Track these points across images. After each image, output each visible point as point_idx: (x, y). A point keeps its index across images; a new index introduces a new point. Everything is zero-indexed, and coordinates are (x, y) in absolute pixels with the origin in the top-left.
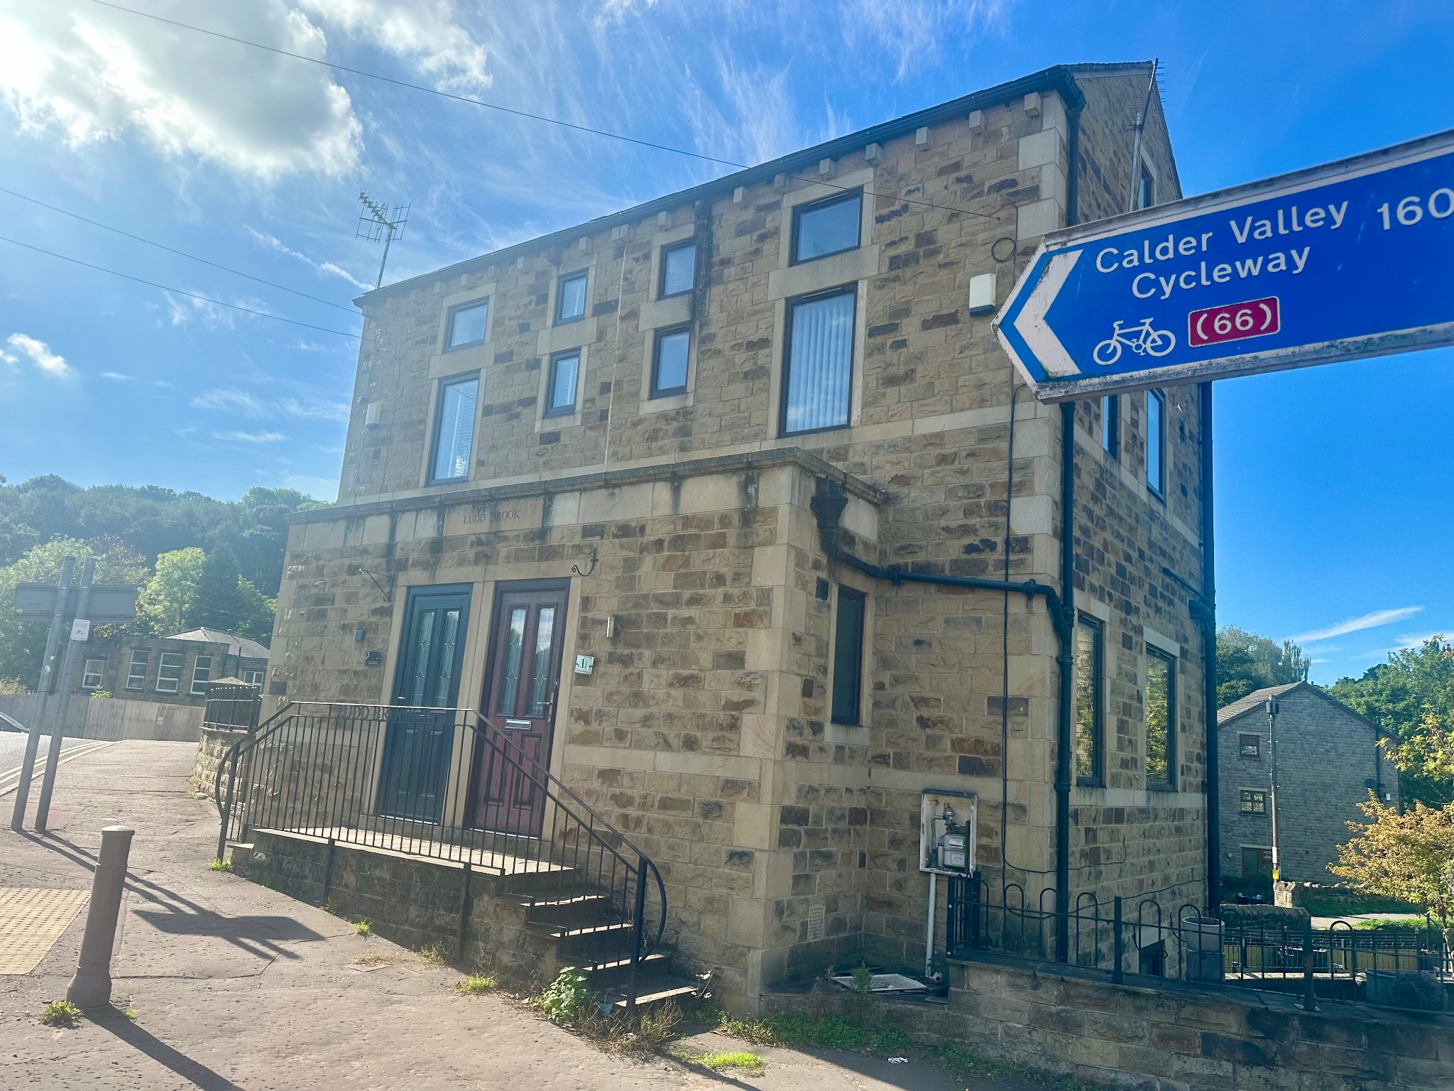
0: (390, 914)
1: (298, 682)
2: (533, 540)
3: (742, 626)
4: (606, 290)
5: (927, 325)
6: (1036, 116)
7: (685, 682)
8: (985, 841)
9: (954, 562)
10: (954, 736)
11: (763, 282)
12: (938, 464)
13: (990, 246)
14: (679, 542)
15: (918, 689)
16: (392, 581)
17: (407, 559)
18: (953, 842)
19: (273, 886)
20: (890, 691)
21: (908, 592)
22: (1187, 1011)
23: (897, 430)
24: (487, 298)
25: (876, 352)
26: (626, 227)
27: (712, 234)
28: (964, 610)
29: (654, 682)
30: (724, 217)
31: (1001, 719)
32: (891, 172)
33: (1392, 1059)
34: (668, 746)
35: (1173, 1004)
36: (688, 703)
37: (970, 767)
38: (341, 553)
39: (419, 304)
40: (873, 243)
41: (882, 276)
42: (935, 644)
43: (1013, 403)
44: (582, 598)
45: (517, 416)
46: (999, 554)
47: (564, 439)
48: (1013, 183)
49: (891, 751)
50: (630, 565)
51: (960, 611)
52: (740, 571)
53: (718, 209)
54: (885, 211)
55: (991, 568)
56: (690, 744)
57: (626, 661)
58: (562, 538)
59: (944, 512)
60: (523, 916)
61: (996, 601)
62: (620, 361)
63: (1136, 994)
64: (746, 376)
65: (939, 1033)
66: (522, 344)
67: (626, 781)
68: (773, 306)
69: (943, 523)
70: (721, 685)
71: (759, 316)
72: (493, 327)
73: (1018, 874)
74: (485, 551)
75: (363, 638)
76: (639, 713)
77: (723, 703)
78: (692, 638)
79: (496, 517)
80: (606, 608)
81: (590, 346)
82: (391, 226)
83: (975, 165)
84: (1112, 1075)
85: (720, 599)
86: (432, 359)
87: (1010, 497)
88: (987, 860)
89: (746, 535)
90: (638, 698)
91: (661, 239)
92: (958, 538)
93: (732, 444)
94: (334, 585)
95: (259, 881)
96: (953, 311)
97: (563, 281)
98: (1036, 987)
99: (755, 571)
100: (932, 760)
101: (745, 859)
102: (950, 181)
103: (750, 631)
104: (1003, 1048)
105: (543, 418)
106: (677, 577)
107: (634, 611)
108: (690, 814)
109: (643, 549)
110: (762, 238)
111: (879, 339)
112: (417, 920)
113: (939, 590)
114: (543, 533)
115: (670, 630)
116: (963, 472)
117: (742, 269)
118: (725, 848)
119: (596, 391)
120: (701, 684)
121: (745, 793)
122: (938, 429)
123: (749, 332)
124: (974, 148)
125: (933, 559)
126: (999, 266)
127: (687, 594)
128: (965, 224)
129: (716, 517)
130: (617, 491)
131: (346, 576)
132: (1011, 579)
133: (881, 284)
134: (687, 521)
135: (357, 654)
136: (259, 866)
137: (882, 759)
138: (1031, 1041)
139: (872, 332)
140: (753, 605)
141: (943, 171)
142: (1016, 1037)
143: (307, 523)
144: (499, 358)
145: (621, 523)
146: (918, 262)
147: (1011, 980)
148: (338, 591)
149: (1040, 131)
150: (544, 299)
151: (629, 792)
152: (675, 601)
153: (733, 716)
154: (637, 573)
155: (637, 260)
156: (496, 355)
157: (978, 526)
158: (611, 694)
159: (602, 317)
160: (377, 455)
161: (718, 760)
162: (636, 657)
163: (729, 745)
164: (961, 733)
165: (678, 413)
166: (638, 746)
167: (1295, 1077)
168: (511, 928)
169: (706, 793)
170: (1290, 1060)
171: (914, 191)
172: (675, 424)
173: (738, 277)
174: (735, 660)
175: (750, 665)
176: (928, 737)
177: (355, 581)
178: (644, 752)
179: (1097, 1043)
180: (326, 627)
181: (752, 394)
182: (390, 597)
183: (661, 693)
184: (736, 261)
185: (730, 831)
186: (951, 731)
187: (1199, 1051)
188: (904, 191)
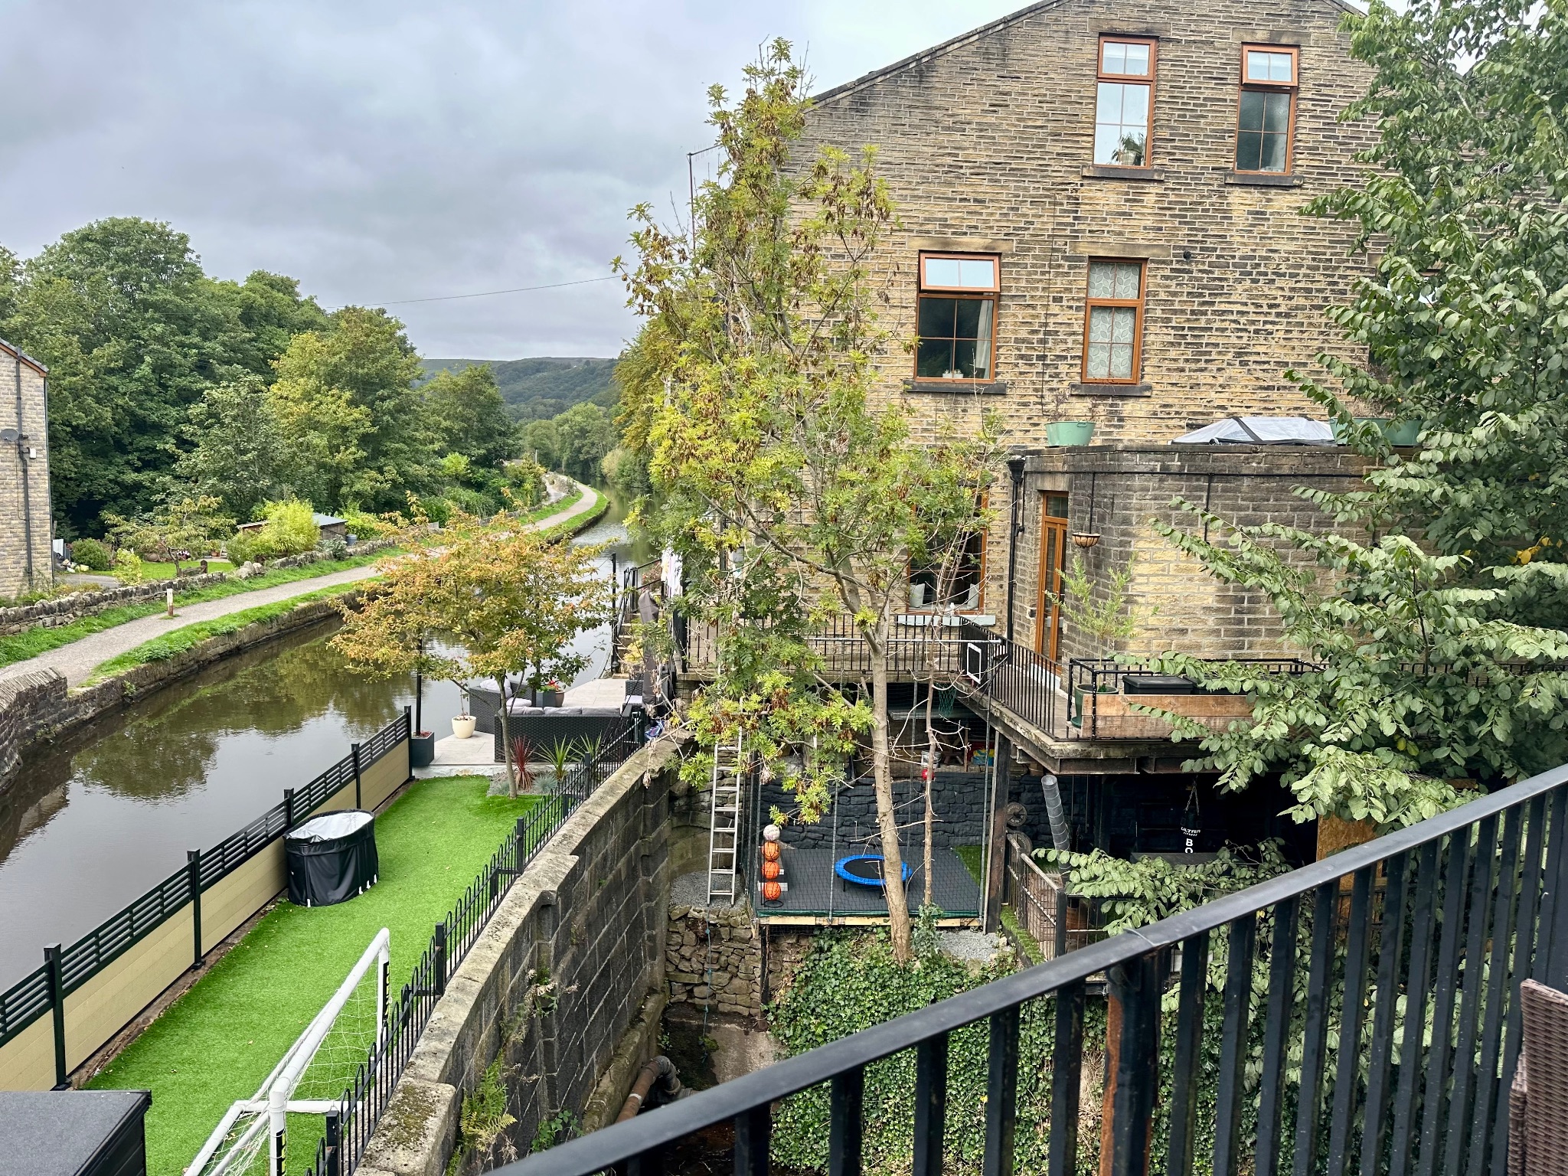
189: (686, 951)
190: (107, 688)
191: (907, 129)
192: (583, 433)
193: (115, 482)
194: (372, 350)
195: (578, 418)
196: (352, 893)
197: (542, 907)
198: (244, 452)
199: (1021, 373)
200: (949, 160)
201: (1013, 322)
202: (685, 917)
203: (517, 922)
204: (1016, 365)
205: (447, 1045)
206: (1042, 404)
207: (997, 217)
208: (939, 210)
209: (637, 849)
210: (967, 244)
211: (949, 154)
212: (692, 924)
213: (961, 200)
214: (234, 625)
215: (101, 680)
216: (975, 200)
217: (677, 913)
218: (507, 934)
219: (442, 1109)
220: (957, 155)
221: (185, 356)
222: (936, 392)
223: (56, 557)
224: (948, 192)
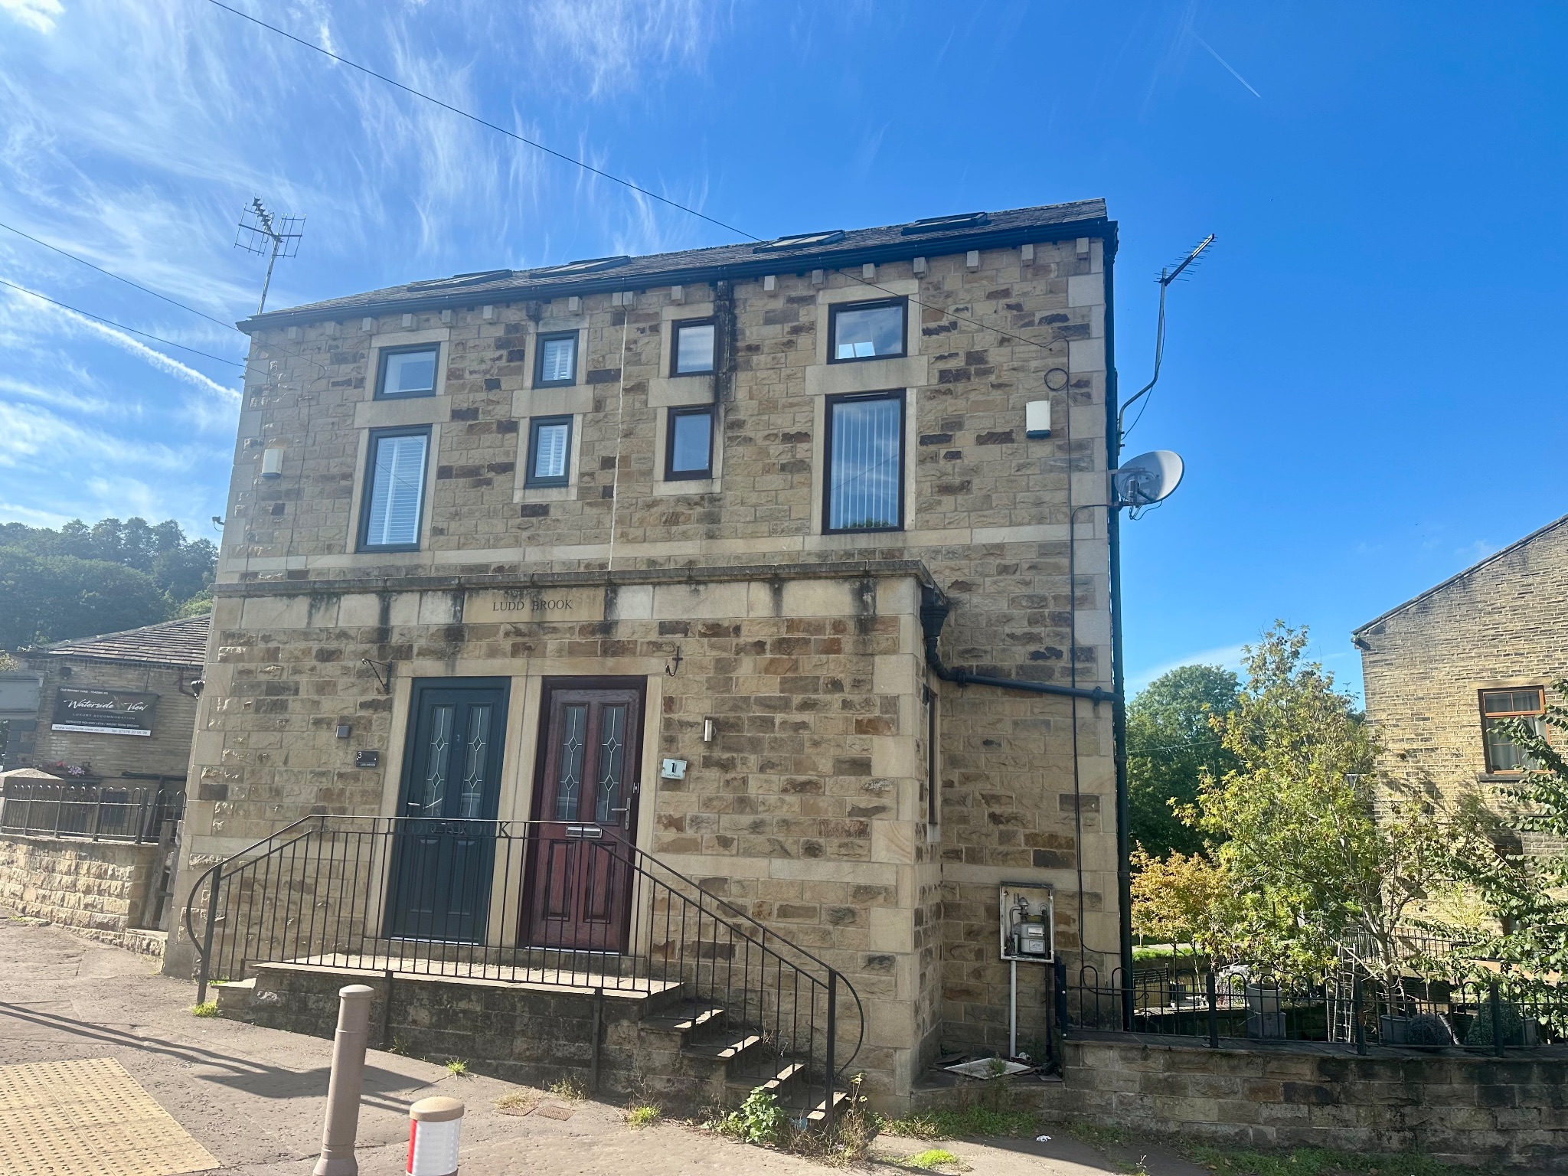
0: (484, 1050)
1: (246, 785)
2: (593, 633)
3: (866, 732)
4: (604, 357)
5: (981, 440)
6: (1086, 259)
7: (802, 787)
8: (1062, 928)
9: (1021, 667)
10: (1027, 831)
11: (799, 375)
12: (1000, 574)
13: (1044, 373)
14: (782, 645)
15: (989, 787)
16: (390, 670)
17: (411, 647)
18: (1031, 930)
19: (297, 1028)
20: (960, 789)
21: (972, 694)
22: (1273, 1066)
23: (956, 537)
24: (438, 344)
25: (929, 460)
26: (629, 295)
27: (736, 318)
28: (1032, 712)
29: (763, 788)
30: (749, 302)
31: (1073, 815)
32: (937, 287)
33: (1421, 1087)
34: (785, 853)
35: (1260, 1061)
36: (805, 808)
37: (1043, 860)
38: (306, 635)
39: (335, 339)
40: (920, 354)
41: (932, 388)
42: (1004, 744)
43: (1072, 523)
44: (665, 698)
45: (488, 482)
46: (1065, 662)
47: (554, 513)
48: (1064, 318)
49: (963, 846)
50: (724, 667)
51: (1029, 714)
52: (859, 678)
53: (742, 292)
54: (933, 325)
55: (1057, 675)
56: (812, 851)
57: (725, 766)
58: (633, 633)
59: (1009, 619)
60: (678, 1040)
61: (1064, 706)
62: (626, 436)
63: (1229, 1056)
64: (783, 468)
65: (1060, 1109)
66: (490, 402)
67: (735, 889)
68: (812, 401)
69: (1007, 630)
70: (849, 791)
71: (796, 409)
72: (448, 379)
73: (1096, 956)
74: (525, 642)
75: (349, 735)
76: (747, 819)
77: (849, 809)
78: (807, 744)
79: (539, 606)
80: (697, 707)
81: (585, 415)
82: (278, 238)
83: (1025, 294)
84: (1214, 1128)
85: (838, 705)
86: (359, 405)
87: (1073, 609)
88: (1066, 946)
89: (864, 643)
90: (743, 803)
91: (670, 314)
92: (1023, 645)
93: (770, 536)
94: (296, 671)
95: (271, 1024)
96: (1008, 430)
97: (543, 339)
98: (1145, 1059)
99: (877, 679)
100: (1007, 854)
101: (886, 963)
102: (1000, 307)
103: (876, 739)
104: (1118, 1116)
105: (525, 488)
106: (784, 681)
107: (732, 714)
108: (817, 922)
109: (740, 650)
110: (796, 330)
111: (932, 448)
112: (528, 1053)
113: (1005, 694)
114: (606, 627)
115: (778, 734)
116: (1027, 584)
117: (774, 358)
118: (860, 954)
119: (595, 465)
120: (822, 790)
121: (881, 899)
122: (998, 541)
123: (785, 423)
124: (1023, 279)
125: (999, 664)
126: (1052, 394)
127: (797, 699)
128: (1017, 349)
129: (828, 622)
130: (702, 588)
131: (314, 663)
132: (1078, 685)
133: (932, 394)
134: (792, 625)
135: (341, 753)
136: (271, 1007)
137: (953, 855)
138: (1143, 1107)
139: (924, 440)
140: (877, 713)
141: (992, 296)
142: (1130, 1104)
143: (245, 597)
144: (457, 415)
145: (710, 622)
146: (969, 379)
147: (1123, 1054)
148: (304, 680)
149: (1089, 273)
150: (519, 355)
151: (740, 901)
152: (784, 705)
153: (861, 822)
154: (734, 675)
155: (643, 331)
156: (453, 412)
157: (1043, 635)
158: (710, 800)
159: (599, 386)
160: (279, 510)
161: (847, 867)
162: (738, 762)
163: (860, 851)
164: (1035, 828)
165: (702, 498)
166: (748, 853)
167: (1353, 1110)
168: (662, 1053)
169: (834, 899)
170: (1350, 1096)
171: (963, 309)
172: (699, 509)
173: (769, 366)
174: (861, 766)
175: (877, 771)
176: (1001, 833)
177: (330, 669)
178: (755, 860)
179: (1199, 1102)
180: (287, 721)
181: (792, 487)
182: (387, 689)
183: (773, 799)
184: (766, 350)
185: (867, 936)
186: (1024, 826)
187: (1282, 1099)
188: (953, 308)
191: (1459, 618)
200: (1492, 632)
210: (1514, 682)
211: (1492, 628)
213: (1506, 655)
216: (1517, 654)
220: (1497, 628)
222: (1506, 781)
224: (1495, 651)
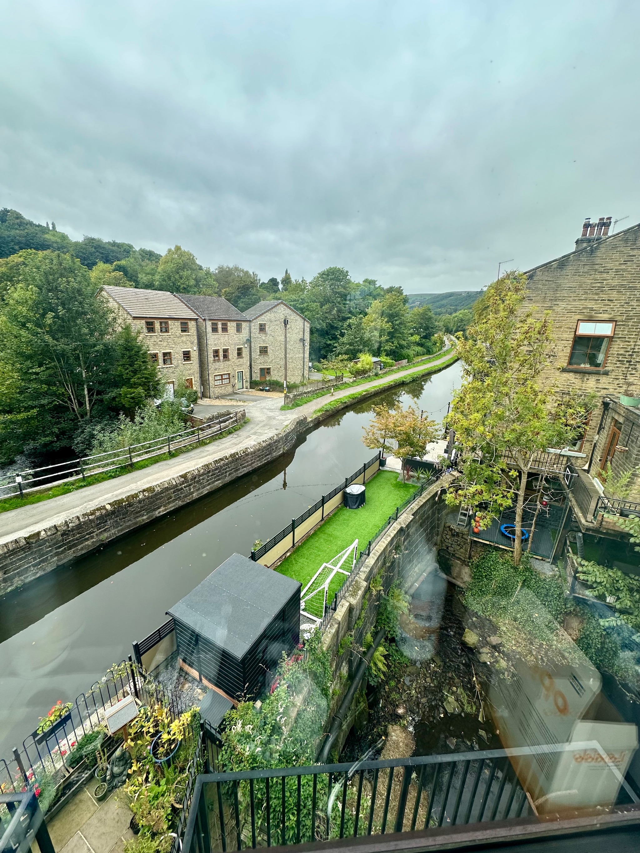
189: (448, 537)
190: (316, 419)
191: (581, 274)
192: (462, 320)
193: (325, 343)
194: (395, 305)
195: (461, 316)
196: (358, 507)
197: (401, 530)
198: (356, 338)
199: (617, 367)
200: (599, 285)
201: (617, 348)
202: (449, 527)
203: (392, 535)
204: (616, 364)
205: (368, 570)
206: (625, 379)
207: (618, 306)
208: (590, 305)
209: (436, 508)
210: (601, 317)
211: (599, 283)
212: (451, 530)
213: (601, 300)
214: (346, 400)
215: (315, 416)
216: (608, 300)
217: (447, 525)
218: (389, 539)
219: (363, 589)
220: (603, 283)
221: (345, 307)
222: (575, 372)
223: (310, 367)
224: (596, 297)
